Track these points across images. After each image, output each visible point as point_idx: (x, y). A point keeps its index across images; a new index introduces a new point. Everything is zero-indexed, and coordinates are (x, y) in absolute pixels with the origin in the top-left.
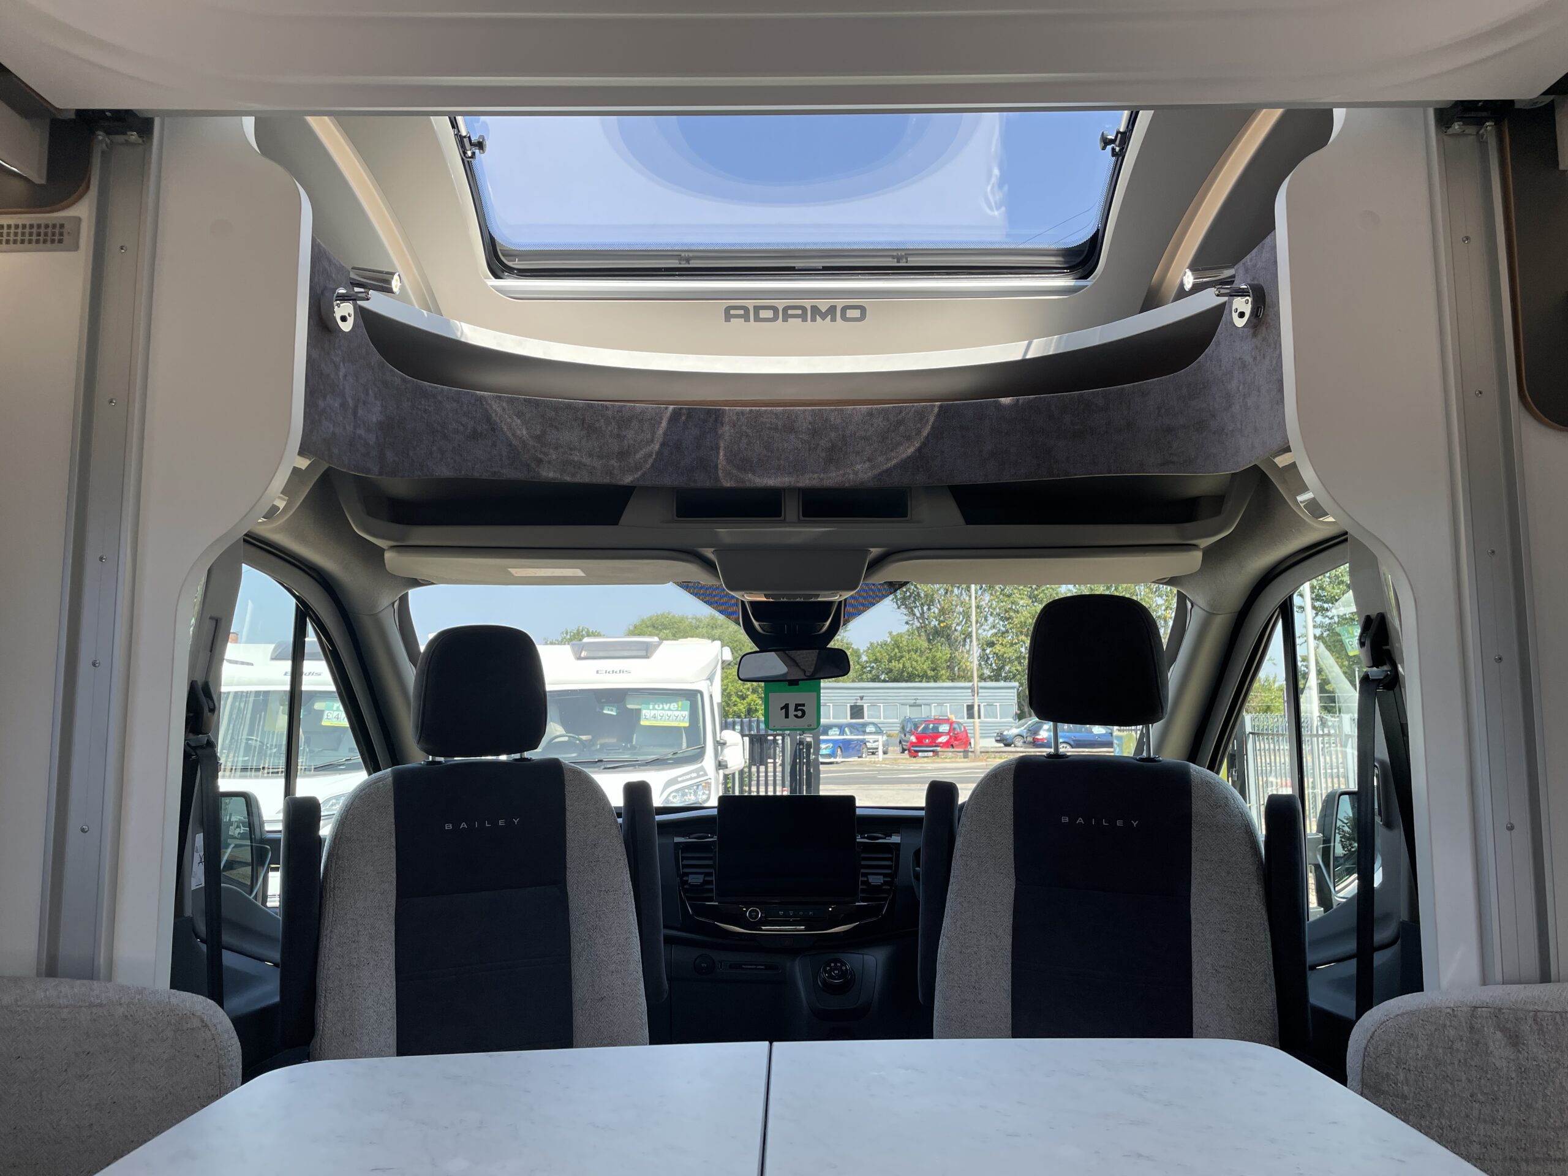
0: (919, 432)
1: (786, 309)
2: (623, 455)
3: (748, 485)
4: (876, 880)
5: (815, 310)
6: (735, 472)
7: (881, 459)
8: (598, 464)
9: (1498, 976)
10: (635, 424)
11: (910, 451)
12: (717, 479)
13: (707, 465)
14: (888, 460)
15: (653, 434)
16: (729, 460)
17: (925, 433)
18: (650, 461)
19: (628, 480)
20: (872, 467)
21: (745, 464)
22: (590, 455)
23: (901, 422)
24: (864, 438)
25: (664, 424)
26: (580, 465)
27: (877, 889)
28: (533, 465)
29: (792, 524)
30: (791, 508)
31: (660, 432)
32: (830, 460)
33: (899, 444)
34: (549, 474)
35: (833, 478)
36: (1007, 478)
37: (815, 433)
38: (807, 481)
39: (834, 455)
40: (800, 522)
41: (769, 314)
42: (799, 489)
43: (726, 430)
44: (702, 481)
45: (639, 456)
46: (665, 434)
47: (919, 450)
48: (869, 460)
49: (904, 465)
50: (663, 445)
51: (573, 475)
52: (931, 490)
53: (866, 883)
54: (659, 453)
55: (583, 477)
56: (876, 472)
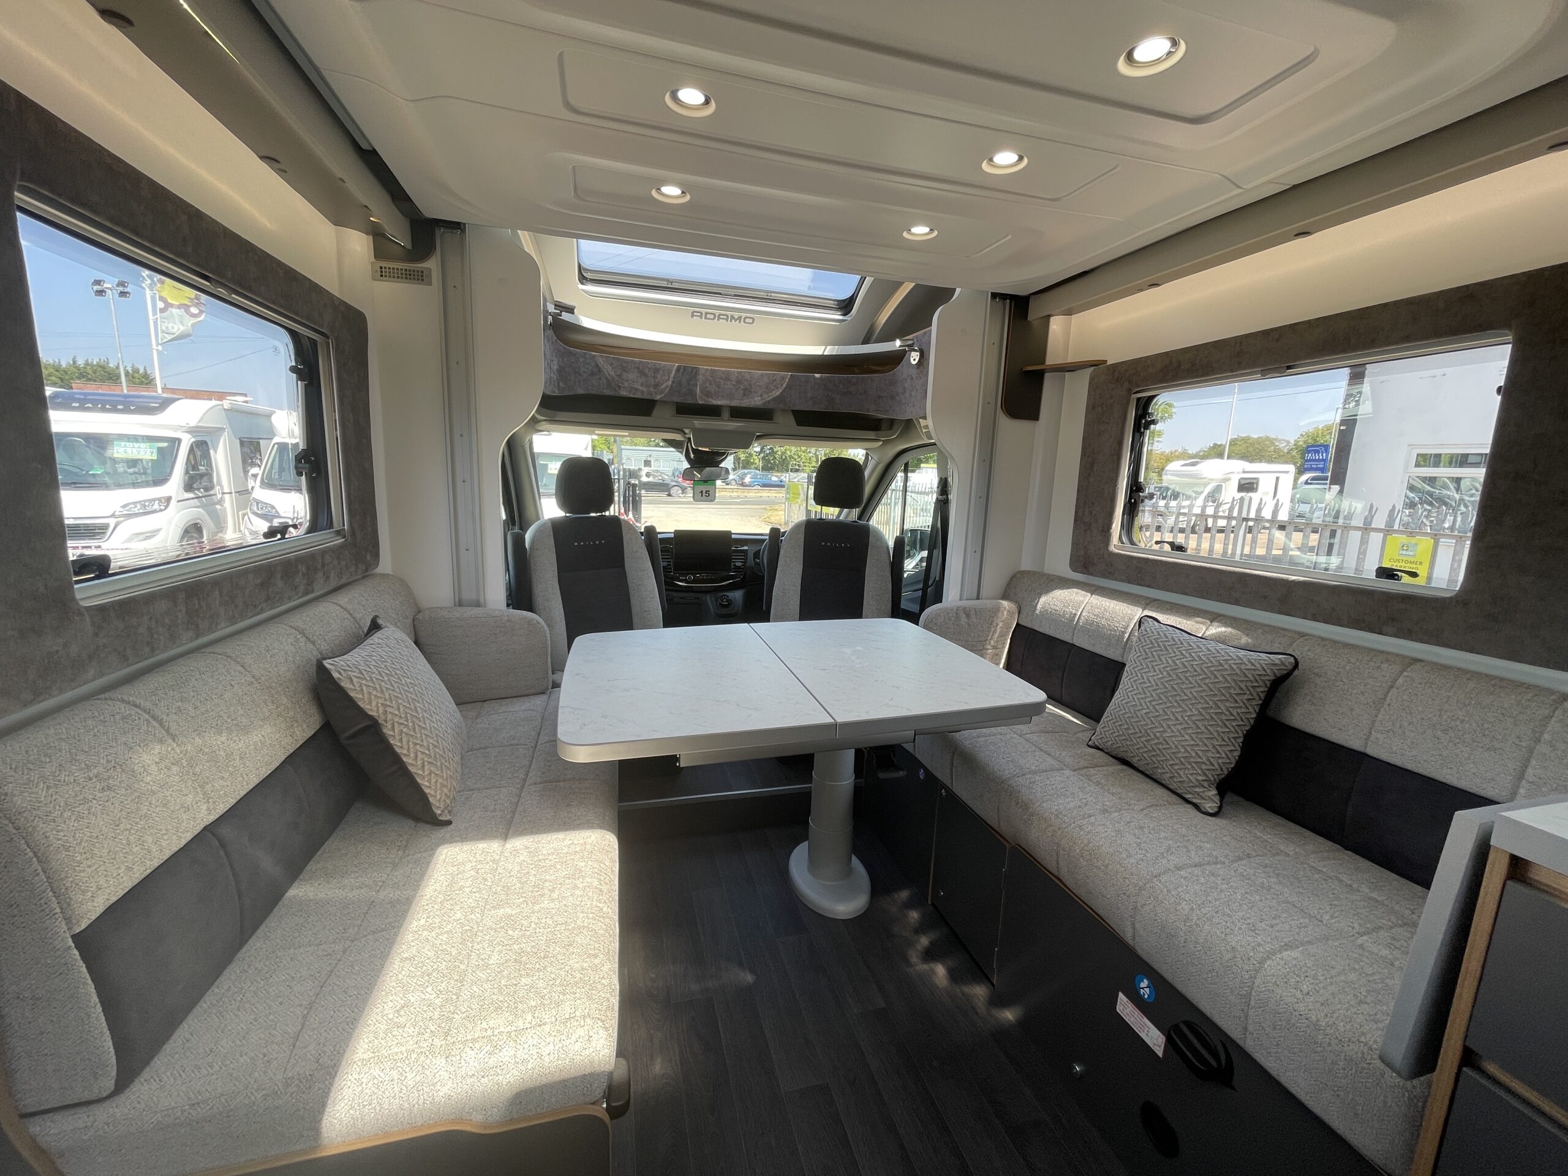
0: (782, 386)
1: (720, 315)
2: (656, 386)
3: (709, 403)
4: (739, 564)
5: (732, 317)
6: (704, 397)
7: (766, 396)
8: (645, 389)
9: (965, 597)
10: (661, 372)
11: (778, 393)
12: (697, 400)
13: (692, 393)
14: (769, 396)
15: (669, 377)
16: (701, 391)
17: (784, 386)
18: (668, 389)
19: (658, 397)
20: (761, 399)
21: (708, 394)
22: (642, 385)
23: (775, 380)
24: (759, 386)
25: (673, 373)
26: (637, 390)
27: (739, 567)
28: (617, 389)
29: (726, 421)
30: (726, 414)
31: (672, 376)
32: (744, 395)
33: (774, 390)
34: (624, 393)
35: (746, 403)
36: (816, 409)
37: (739, 382)
38: (735, 403)
39: (747, 392)
40: (729, 420)
41: (712, 317)
42: (731, 407)
43: (700, 377)
44: (690, 401)
45: (663, 387)
46: (674, 377)
47: (781, 393)
48: (761, 396)
49: (775, 399)
50: (673, 382)
51: (634, 394)
52: (784, 411)
53: (735, 565)
54: (671, 386)
55: (639, 395)
56: (764, 401)
